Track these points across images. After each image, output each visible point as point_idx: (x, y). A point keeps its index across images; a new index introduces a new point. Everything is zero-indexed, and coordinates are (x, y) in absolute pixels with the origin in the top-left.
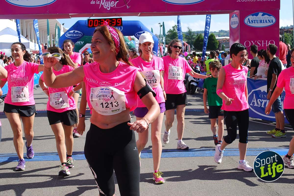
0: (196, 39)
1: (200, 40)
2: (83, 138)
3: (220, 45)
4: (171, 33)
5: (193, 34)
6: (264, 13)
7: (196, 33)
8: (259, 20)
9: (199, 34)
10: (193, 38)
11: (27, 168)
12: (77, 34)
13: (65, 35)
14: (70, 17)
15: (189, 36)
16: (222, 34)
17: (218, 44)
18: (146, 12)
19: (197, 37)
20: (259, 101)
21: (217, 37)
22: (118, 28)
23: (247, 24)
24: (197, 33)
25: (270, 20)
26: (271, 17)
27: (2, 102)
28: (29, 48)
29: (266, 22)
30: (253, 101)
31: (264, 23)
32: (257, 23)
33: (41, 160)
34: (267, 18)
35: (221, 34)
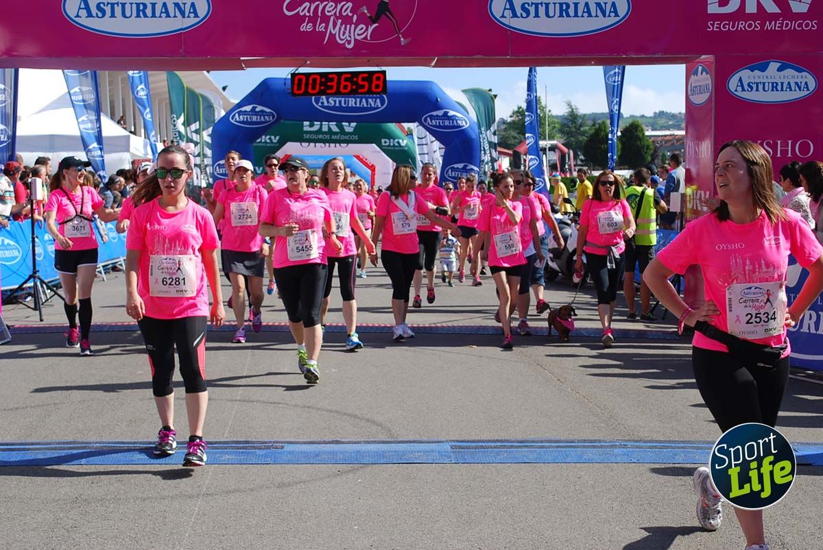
0: (591, 136)
1: (603, 138)
2: (271, 403)
3: (655, 151)
4: (520, 117)
5: (581, 121)
6: (783, 64)
7: (589, 120)
8: (769, 83)
9: (599, 121)
10: (582, 132)
11: (113, 484)
12: (261, 116)
13: (229, 118)
14: (244, 66)
15: (570, 127)
17: (652, 152)
18: (452, 55)
19: (594, 131)
21: (648, 130)
22: (376, 101)
23: (736, 93)
24: (594, 117)
25: (801, 83)
26: (804, 74)
27: (50, 298)
28: (129, 151)
29: (788, 90)
31: (782, 90)
32: (764, 90)
34: (794, 77)
35: (660, 122)
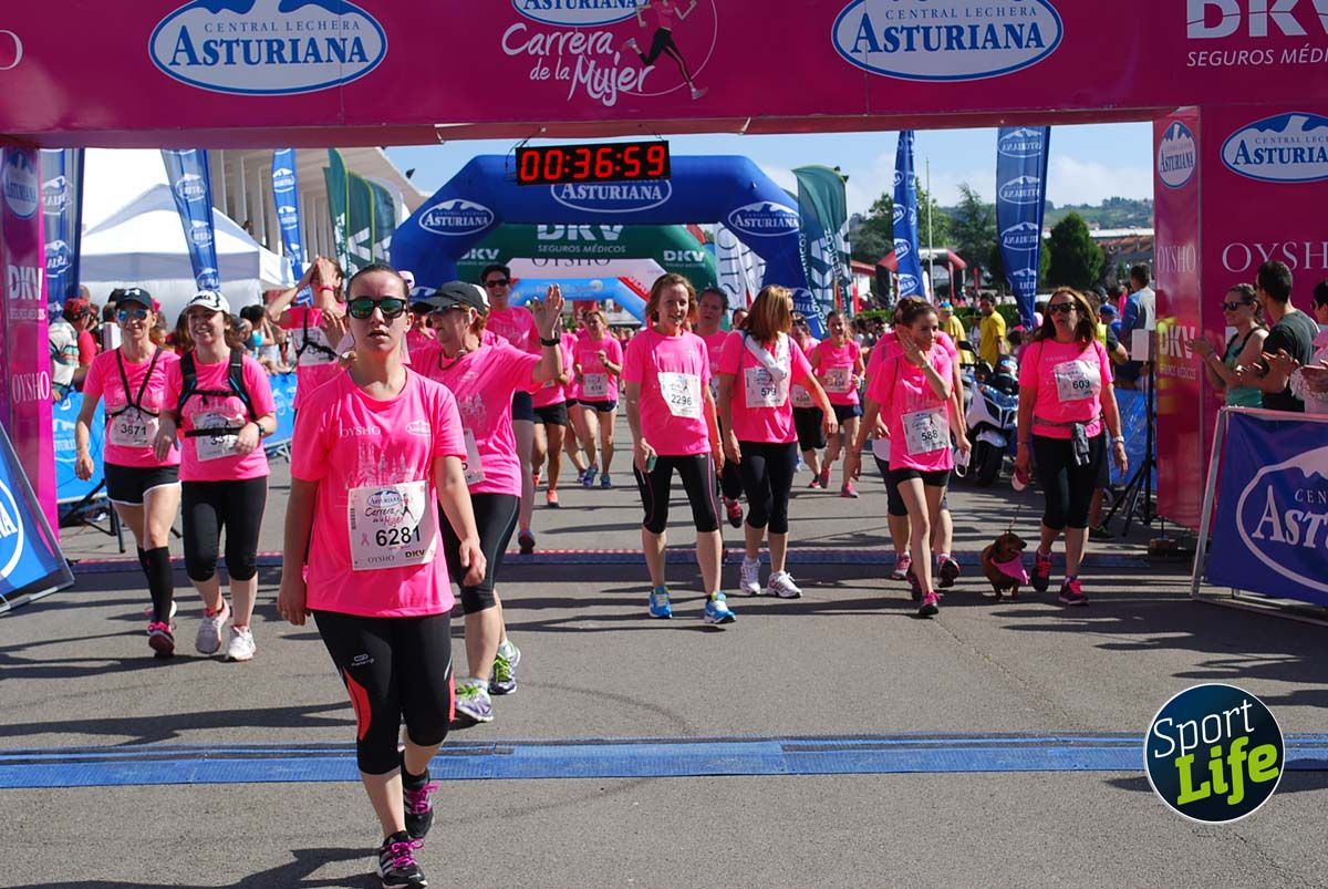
3: (1107, 262)
4: (886, 212)
5: (984, 216)
6: (1311, 118)
8: (1289, 149)
10: (987, 234)
12: (469, 217)
13: (417, 221)
14: (440, 137)
15: (967, 227)
16: (1116, 214)
17: (1101, 263)
18: (775, 114)
20: (1295, 517)
21: (1094, 229)
22: (653, 190)
23: (1236, 166)
28: (258, 278)
29: (1321, 160)
30: (1265, 518)
31: (1311, 160)
32: (1282, 161)
33: (302, 778)
35: (1113, 215)
